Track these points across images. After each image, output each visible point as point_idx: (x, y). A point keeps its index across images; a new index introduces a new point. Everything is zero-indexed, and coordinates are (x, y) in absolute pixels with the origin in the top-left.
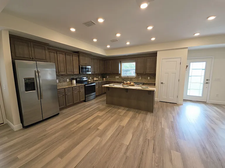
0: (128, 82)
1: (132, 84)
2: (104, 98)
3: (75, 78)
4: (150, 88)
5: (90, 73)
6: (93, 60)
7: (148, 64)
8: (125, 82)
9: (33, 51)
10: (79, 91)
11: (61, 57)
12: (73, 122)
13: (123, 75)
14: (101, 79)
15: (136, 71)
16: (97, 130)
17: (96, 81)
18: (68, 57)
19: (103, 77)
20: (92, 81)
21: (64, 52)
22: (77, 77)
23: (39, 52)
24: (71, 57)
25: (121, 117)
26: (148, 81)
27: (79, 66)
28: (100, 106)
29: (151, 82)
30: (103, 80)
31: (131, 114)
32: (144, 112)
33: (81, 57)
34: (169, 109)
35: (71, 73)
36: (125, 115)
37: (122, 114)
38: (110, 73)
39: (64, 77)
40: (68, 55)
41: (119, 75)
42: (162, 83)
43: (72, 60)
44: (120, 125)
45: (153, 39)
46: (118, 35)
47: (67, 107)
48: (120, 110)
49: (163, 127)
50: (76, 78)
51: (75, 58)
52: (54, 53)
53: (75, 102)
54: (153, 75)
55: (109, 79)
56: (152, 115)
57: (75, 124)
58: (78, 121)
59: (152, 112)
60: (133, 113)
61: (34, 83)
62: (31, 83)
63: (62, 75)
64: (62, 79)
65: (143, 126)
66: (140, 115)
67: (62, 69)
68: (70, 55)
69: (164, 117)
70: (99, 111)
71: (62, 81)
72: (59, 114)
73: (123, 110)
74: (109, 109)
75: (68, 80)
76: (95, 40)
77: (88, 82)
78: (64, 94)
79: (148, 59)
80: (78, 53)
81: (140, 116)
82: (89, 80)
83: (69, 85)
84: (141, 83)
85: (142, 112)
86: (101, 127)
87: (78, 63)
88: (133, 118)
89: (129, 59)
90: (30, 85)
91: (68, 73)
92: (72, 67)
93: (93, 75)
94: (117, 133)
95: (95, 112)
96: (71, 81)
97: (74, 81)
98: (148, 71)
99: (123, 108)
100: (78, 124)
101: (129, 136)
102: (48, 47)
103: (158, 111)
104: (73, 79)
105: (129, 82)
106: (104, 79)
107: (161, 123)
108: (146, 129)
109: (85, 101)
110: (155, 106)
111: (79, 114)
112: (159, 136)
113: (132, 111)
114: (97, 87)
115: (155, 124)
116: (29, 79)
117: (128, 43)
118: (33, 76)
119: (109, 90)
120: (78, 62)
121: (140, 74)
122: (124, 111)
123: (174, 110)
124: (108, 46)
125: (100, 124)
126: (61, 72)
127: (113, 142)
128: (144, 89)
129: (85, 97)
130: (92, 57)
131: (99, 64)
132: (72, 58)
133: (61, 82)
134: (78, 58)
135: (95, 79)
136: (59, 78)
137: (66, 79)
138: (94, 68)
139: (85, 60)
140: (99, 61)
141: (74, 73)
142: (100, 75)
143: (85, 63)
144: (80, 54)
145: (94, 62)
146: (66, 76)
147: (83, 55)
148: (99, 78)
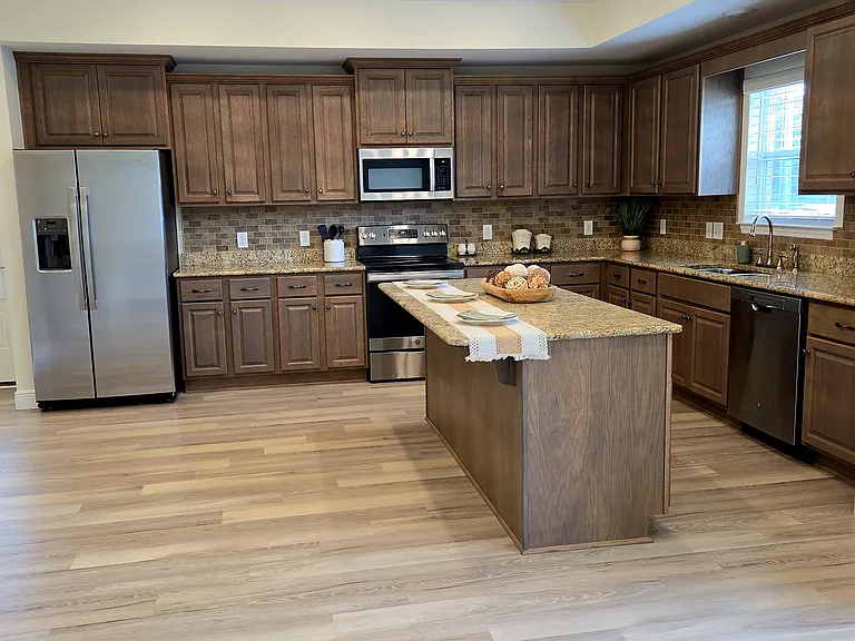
6: (489, 101)
10: (323, 309)
11: (241, 110)
14: (602, 242)
18: (284, 107)
21: (253, 81)
24: (305, 101)
39: (280, 220)
40: (281, 94)
41: (730, 208)
50: (357, 230)
51: (330, 105)
52: (203, 95)
62: (57, 236)
64: (267, 230)
68: (297, 95)
71: (267, 240)
75: (305, 238)
78: (221, 306)
80: (349, 71)
91: (280, 196)
96: (323, 245)
104: (334, 232)
116: (50, 222)
126: (237, 192)
129: (368, 353)
132: (305, 111)
133: (262, 247)
136: (253, 222)
137: (291, 230)
138: (496, 157)
139: (402, 109)
140: (548, 97)
141: (320, 199)
142: (591, 214)
143: (402, 130)
144: (361, 76)
145: (496, 115)
146: (292, 215)
147: (388, 78)
148: (582, 235)
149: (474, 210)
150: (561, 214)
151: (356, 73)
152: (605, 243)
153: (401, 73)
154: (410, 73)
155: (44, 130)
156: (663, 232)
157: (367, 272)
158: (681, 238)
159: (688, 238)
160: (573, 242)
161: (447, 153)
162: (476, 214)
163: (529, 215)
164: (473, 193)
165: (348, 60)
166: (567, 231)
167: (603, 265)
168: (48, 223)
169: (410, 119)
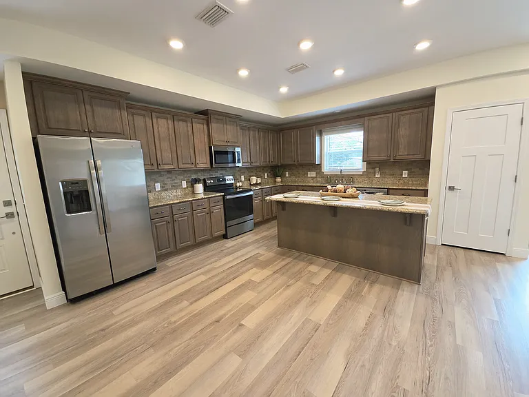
0: (340, 187)
1: (351, 191)
2: (271, 230)
3: (202, 178)
4: (410, 206)
5: (240, 165)
6: (247, 132)
7: (404, 133)
8: (329, 187)
9: (89, 114)
10: (210, 213)
11: (163, 126)
12: (181, 295)
13: (328, 167)
14: (271, 180)
15: (366, 156)
16: (238, 327)
17: (256, 184)
18: (181, 126)
19: (275, 176)
20: (246, 186)
21: (169, 113)
22: (206, 176)
23: (105, 115)
24: (190, 124)
25: (313, 289)
26: (404, 184)
27: (210, 148)
28: (261, 251)
29: (413, 185)
30: (275, 182)
31: (346, 281)
32: (391, 279)
33: (214, 125)
34: (478, 271)
35: (189, 166)
36: (327, 285)
37: (317, 281)
38: (294, 165)
39: (173, 176)
40: (179, 120)
41: (318, 167)
42: (451, 188)
43: (190, 133)
44: (307, 321)
45: (423, 46)
46: (306, 45)
47: (177, 252)
48: (313, 268)
49: (458, 342)
50: (204, 179)
51: (199, 128)
52: (144, 116)
53: (199, 239)
54: (421, 165)
55: (289, 179)
56: (418, 290)
57: (185, 303)
58: (195, 294)
59: (418, 282)
60: (354, 278)
61: (87, 192)
62: (79, 191)
63: (169, 172)
64: (169, 182)
65: (384, 331)
66: (377, 287)
67: (166, 155)
68: (186, 121)
69: (464, 302)
70: (256, 266)
71: (168, 186)
72: (155, 269)
73: (324, 266)
74: (284, 263)
75: (184, 184)
76: (244, 73)
77: (237, 187)
78: (169, 219)
79: (402, 118)
80: (205, 114)
81: (376, 293)
82: (238, 184)
83: (186, 195)
84: (379, 189)
85: (382, 277)
86: (251, 321)
87: (206, 140)
88: (353, 296)
89: (343, 122)
90: (78, 197)
91: (182, 166)
92: (192, 151)
93: (250, 170)
94: (296, 347)
95: (244, 269)
96: (193, 187)
97: (200, 188)
98: (403, 154)
99: (322, 261)
100: (191, 304)
101: (335, 365)
102: (127, 102)
103: (437, 279)
104: (196, 181)
105: (342, 186)
106: (279, 180)
107: (452, 325)
108: (394, 343)
109: (225, 237)
110: (429, 260)
111: (202, 274)
112: (447, 378)
113: (350, 275)
114: (256, 202)
115: (430, 327)
117: (339, 73)
118: (85, 176)
119: (283, 210)
120: (206, 137)
121: (377, 163)
122: (327, 272)
123: (496, 276)
124: (284, 90)
125: (251, 308)
126: (163, 164)
127: (278, 382)
128: (391, 208)
129: (226, 227)
130: (243, 124)
131: (264, 142)
132: (190, 129)
133: (166, 190)
134: (205, 127)
135: (254, 180)
136: (161, 179)
137: (178, 181)
138: (250, 152)
139: (225, 132)
141: (197, 166)
142: (266, 171)
143: (226, 139)
144: (211, 117)
146: (179, 175)
149: (239, 171)
150: (260, 171)
151: (209, 116)
153: (224, 118)
155: (44, 126)
164: (245, 164)
165: (207, 110)
166: (261, 177)
168: (72, 183)
169: (228, 136)
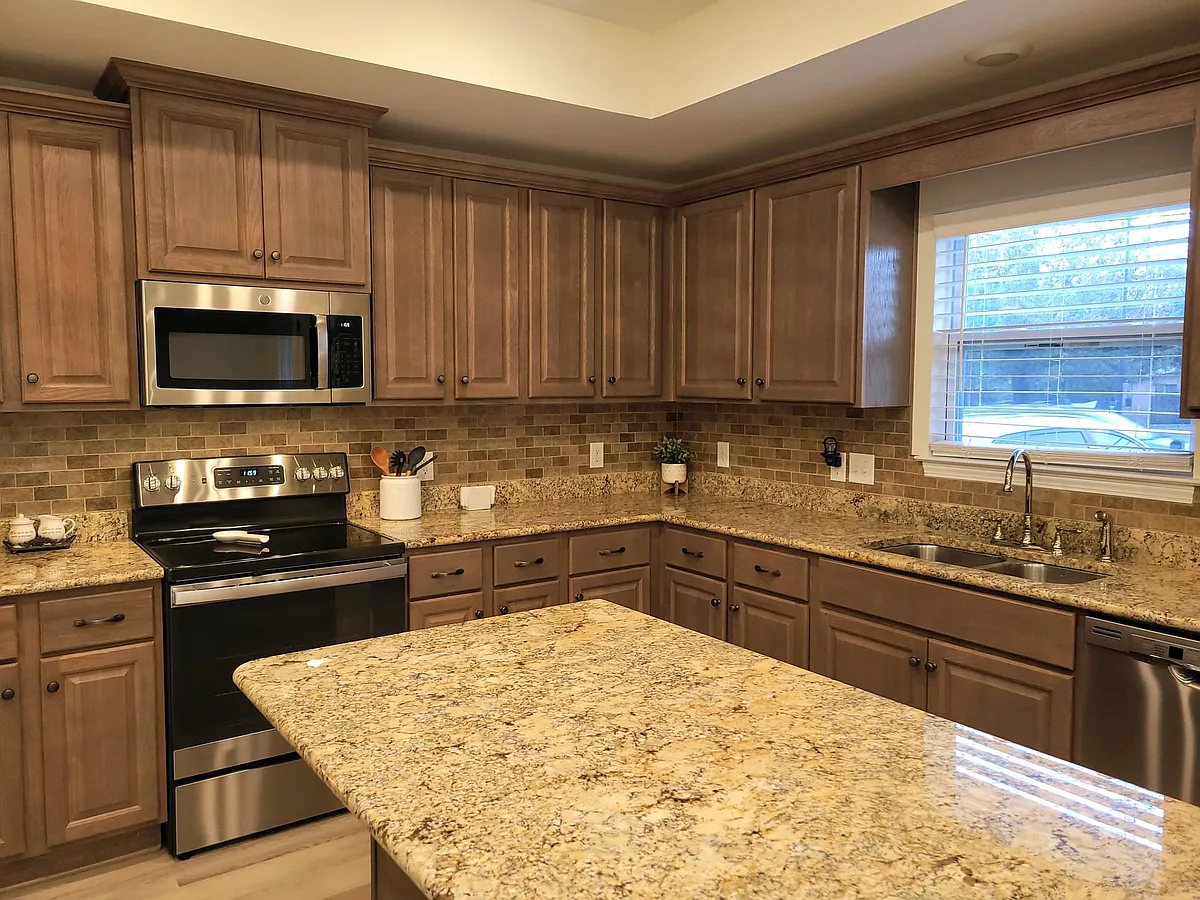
129: (170, 785)
138: (451, 320)
139: (253, 198)
140: (545, 214)
141: (29, 396)
142: (603, 431)
143: (253, 243)
144: (147, 109)
145: (451, 238)
147: (217, 125)
148: (585, 469)
149: (399, 424)
150: (554, 431)
151: (133, 99)
152: (622, 481)
153: (248, 118)
154: (271, 122)
156: (724, 462)
157: (166, 583)
158: (766, 476)
159: (784, 477)
160: (573, 482)
161: (354, 305)
162: (402, 432)
163: (499, 433)
164: (409, 390)
165: (114, 64)
166: (563, 462)
167: (656, 529)
169: (272, 225)
